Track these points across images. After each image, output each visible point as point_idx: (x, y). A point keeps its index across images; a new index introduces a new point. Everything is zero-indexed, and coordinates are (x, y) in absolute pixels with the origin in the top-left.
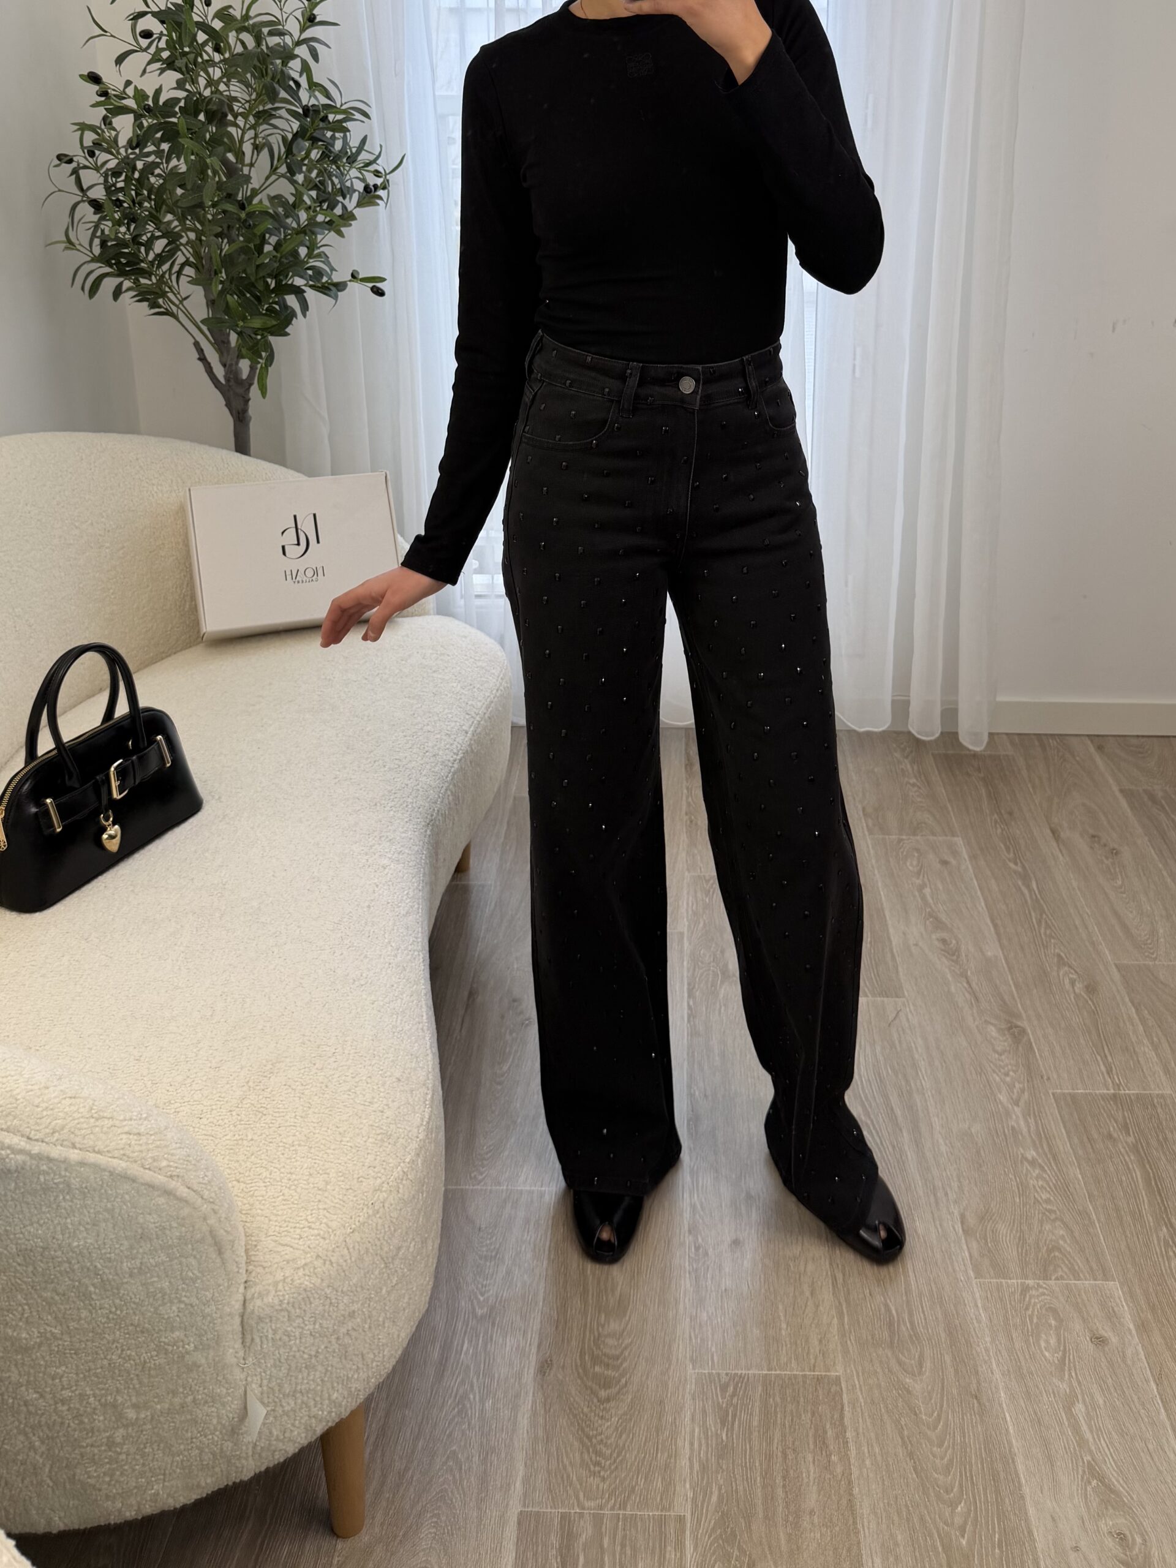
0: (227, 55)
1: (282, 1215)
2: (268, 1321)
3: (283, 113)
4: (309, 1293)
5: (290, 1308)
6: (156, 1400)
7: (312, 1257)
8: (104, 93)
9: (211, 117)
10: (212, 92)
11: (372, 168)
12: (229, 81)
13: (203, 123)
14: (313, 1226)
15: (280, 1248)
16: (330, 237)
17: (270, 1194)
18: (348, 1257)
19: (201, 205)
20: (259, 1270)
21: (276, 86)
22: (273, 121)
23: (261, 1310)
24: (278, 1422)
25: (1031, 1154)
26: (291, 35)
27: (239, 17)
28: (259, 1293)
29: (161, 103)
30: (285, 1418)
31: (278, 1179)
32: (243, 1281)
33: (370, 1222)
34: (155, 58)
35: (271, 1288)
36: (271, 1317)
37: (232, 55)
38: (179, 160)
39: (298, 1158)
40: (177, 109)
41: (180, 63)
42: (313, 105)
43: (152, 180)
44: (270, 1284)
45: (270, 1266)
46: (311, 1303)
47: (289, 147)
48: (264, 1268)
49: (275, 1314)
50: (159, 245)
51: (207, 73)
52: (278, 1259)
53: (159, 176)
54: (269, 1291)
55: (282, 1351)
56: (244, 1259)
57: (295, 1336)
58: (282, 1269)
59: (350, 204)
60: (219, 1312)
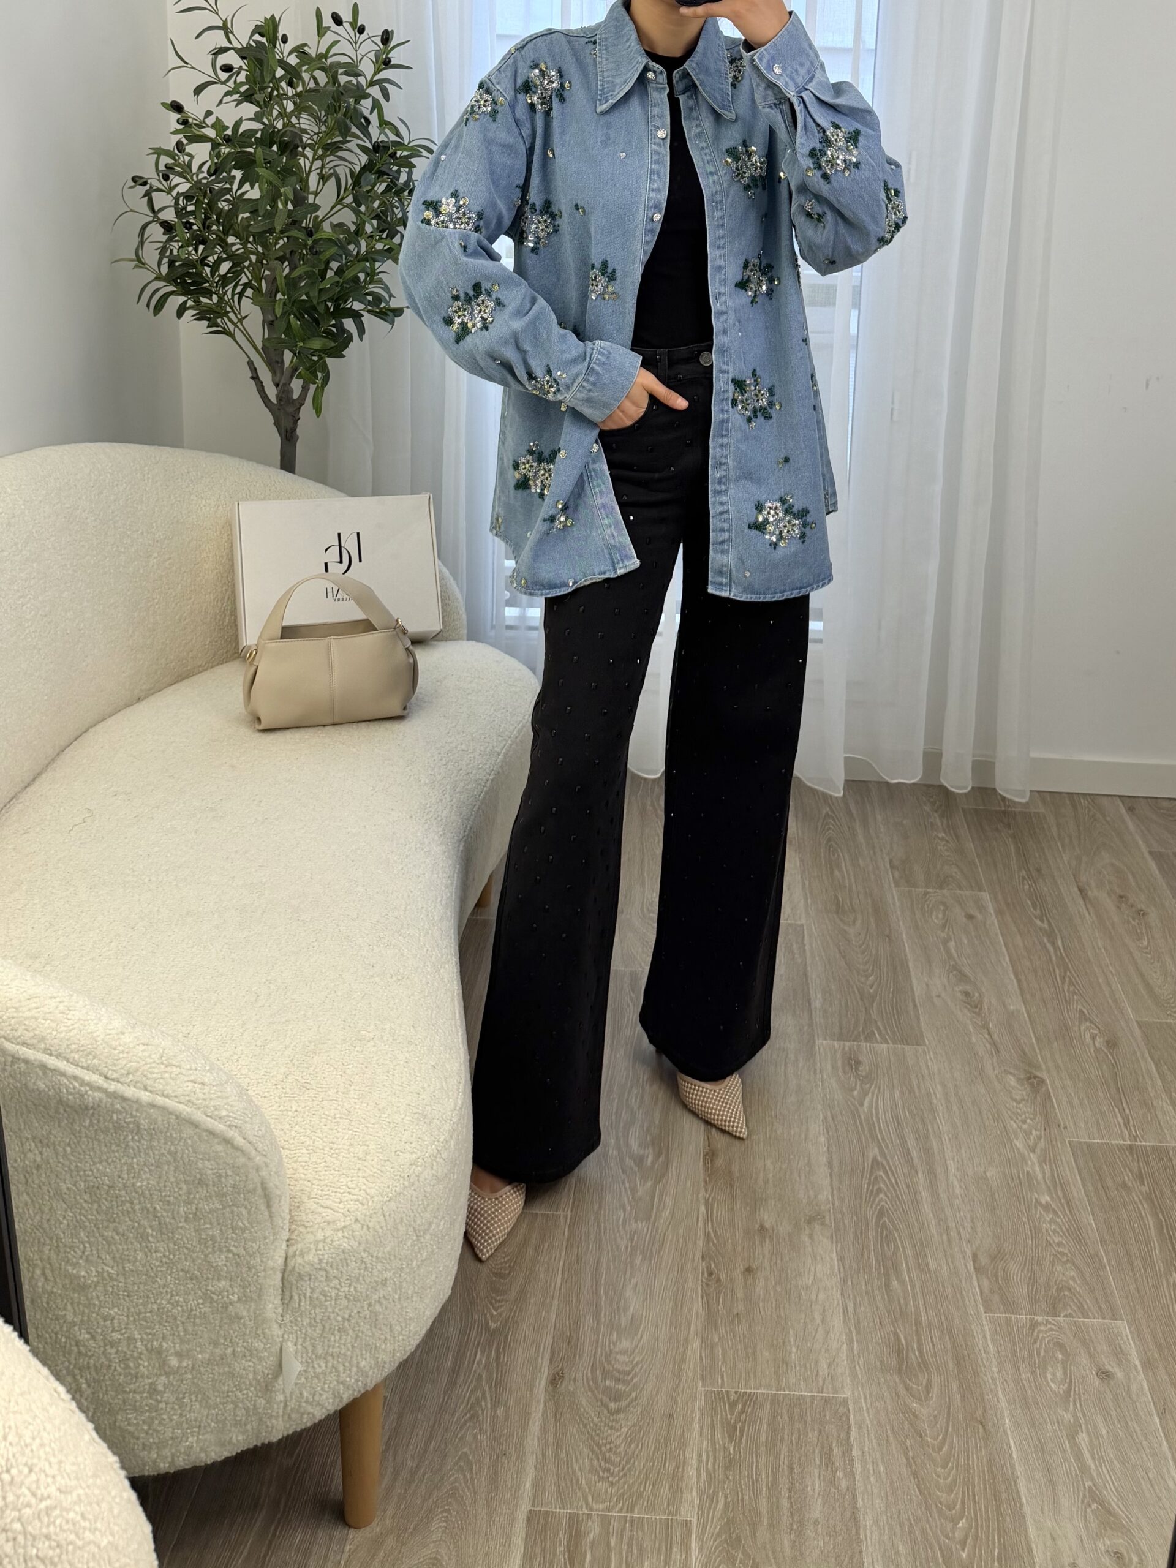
0: (300, 89)
1: (324, 1180)
2: (307, 1278)
3: (351, 146)
4: (346, 1255)
5: (328, 1268)
6: (198, 1349)
7: (350, 1220)
8: (185, 122)
9: (284, 148)
10: (284, 125)
12: (300, 114)
13: (276, 154)
14: (353, 1191)
15: (321, 1210)
16: (388, 265)
18: (384, 1224)
19: (271, 231)
20: (302, 1229)
21: (348, 121)
22: (339, 153)
23: (301, 1267)
25: (1046, 1199)
26: (365, 76)
27: (314, 55)
28: (301, 1251)
29: (239, 134)
31: (321, 1147)
32: (286, 1238)
33: (406, 1193)
34: (234, 92)
35: (312, 1246)
36: (310, 1275)
37: (305, 90)
38: (252, 187)
39: (340, 1130)
40: (253, 140)
41: (259, 97)
42: (382, 142)
43: (220, 205)
44: (310, 1243)
45: (312, 1226)
46: (347, 1265)
47: (357, 180)
48: (306, 1227)
49: (314, 1272)
50: (225, 267)
51: (281, 106)
52: (319, 1220)
53: (226, 200)
54: (310, 1250)
55: (318, 1310)
56: (289, 1216)
57: (331, 1297)
58: (323, 1229)
60: (263, 1265)
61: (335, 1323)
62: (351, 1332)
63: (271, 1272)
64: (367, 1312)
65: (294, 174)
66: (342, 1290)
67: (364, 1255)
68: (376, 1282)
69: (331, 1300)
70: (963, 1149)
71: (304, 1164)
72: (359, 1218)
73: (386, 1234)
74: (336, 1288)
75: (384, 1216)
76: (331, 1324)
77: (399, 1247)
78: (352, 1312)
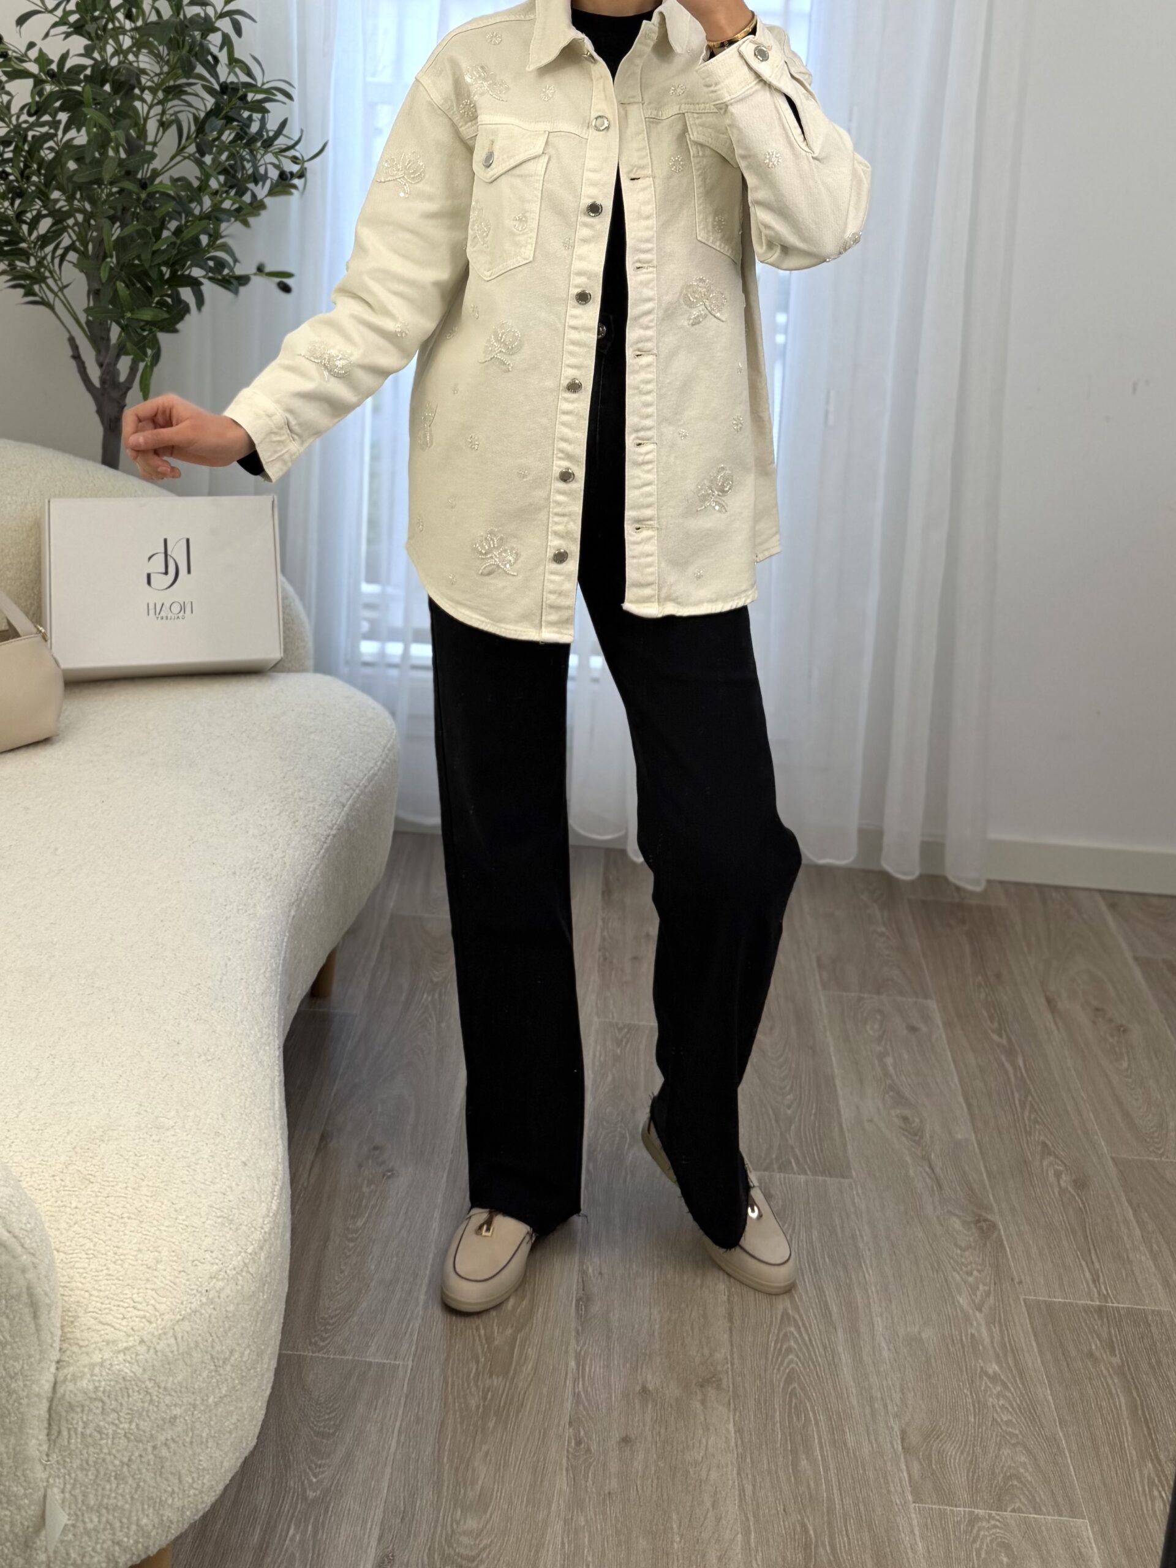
0: (140, 23)
2: (79, 1410)
3: (198, 88)
4: (128, 1383)
5: (106, 1399)
7: (135, 1341)
8: (3, 55)
9: (116, 89)
10: (120, 62)
11: (292, 153)
12: (139, 50)
13: (109, 94)
14: (138, 1306)
15: (100, 1327)
17: (93, 1266)
18: (175, 1348)
19: (99, 182)
20: (76, 1349)
21: (193, 59)
22: (184, 97)
23: (73, 1396)
24: (77, 1543)
25: (993, 1367)
26: (214, 7)
28: (74, 1375)
29: (65, 70)
30: (86, 1538)
32: (56, 1359)
33: (203, 1311)
34: (63, 22)
35: (86, 1370)
36: (83, 1406)
37: (146, 24)
38: (79, 131)
39: (127, 1232)
40: (82, 77)
41: (91, 27)
42: (232, 83)
43: (42, 153)
44: (85, 1367)
45: (87, 1346)
46: (129, 1396)
47: (201, 126)
48: (81, 1347)
49: (88, 1403)
50: (45, 225)
51: (117, 41)
52: (97, 1338)
53: (51, 149)
54: (84, 1374)
55: (91, 1450)
56: (60, 1332)
57: (107, 1435)
58: (100, 1350)
59: (261, 191)
60: (26, 1390)
61: (111, 1468)
62: (130, 1480)
63: (34, 1399)
64: (151, 1457)
65: (130, 117)
66: (121, 1426)
67: (150, 1385)
68: (163, 1419)
69: (108, 1438)
70: (894, 1307)
71: (81, 1271)
72: (145, 1339)
73: (176, 1360)
74: (113, 1424)
75: (176, 1339)
76: (107, 1469)
77: (192, 1377)
78: (132, 1454)
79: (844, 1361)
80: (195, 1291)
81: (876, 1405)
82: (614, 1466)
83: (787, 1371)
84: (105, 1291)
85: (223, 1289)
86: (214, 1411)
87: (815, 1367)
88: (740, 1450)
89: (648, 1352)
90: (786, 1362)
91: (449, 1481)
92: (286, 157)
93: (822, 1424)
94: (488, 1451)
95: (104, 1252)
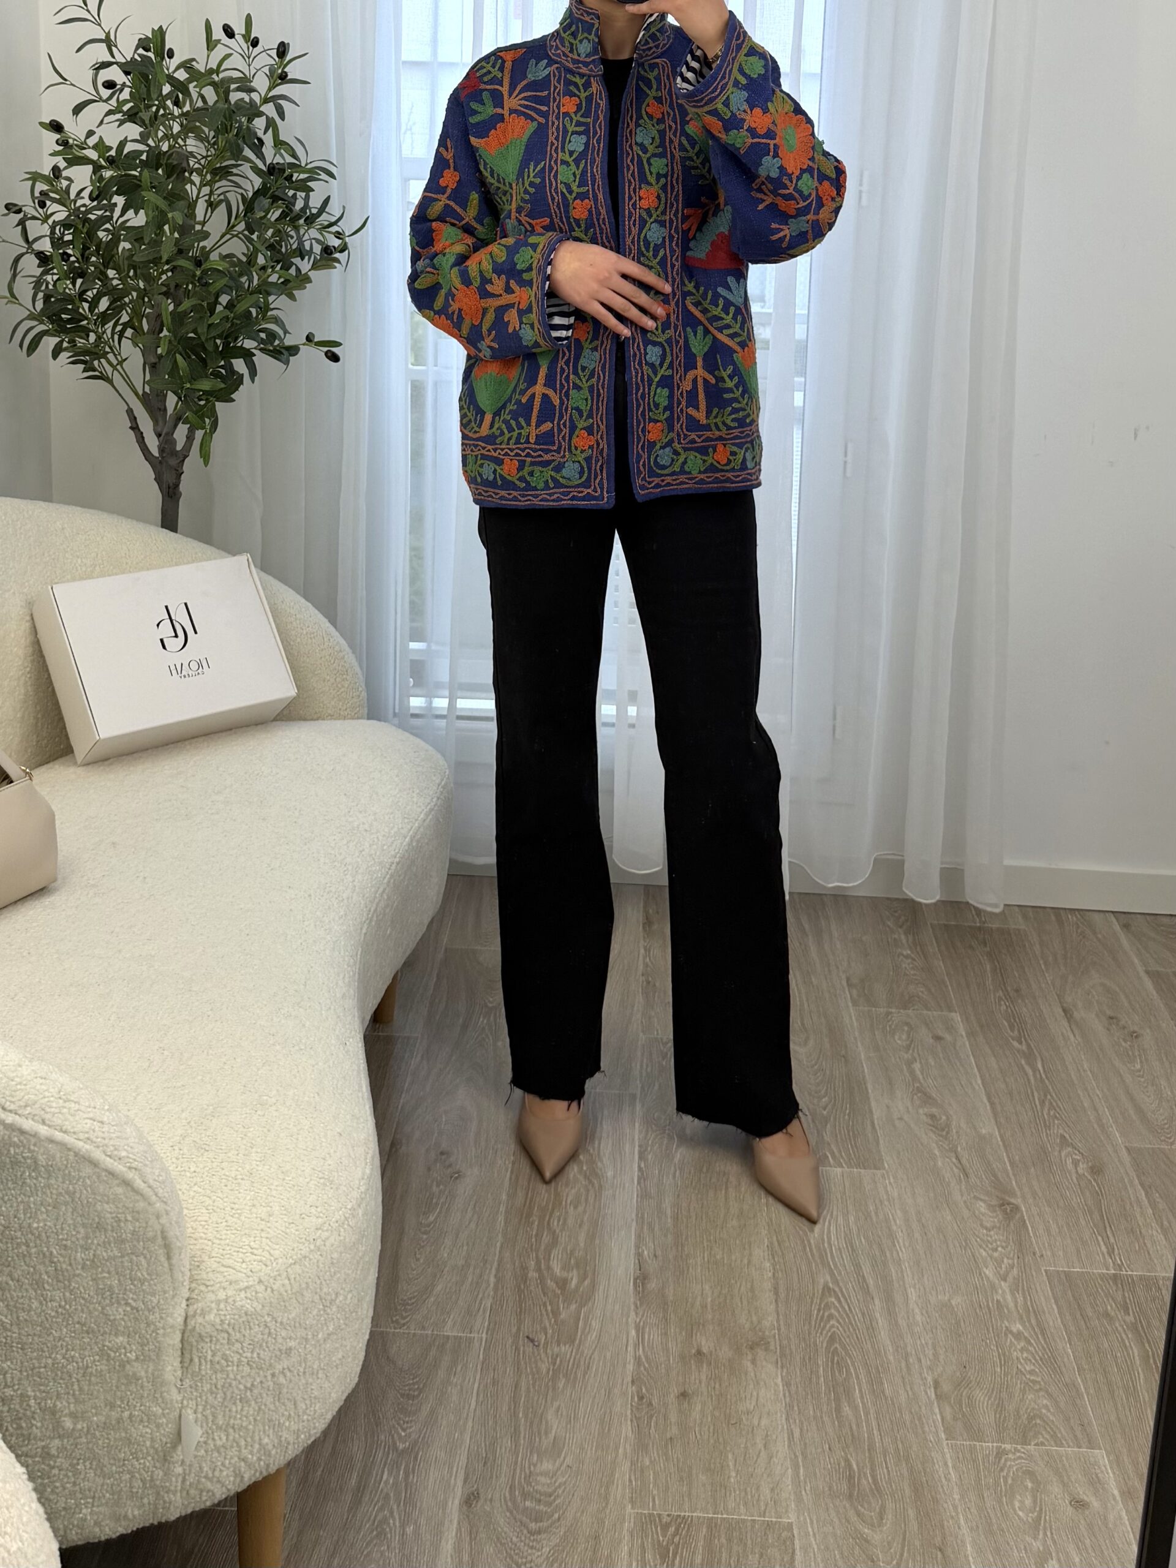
2: (208, 1340)
3: (246, 170)
4: (249, 1317)
5: (230, 1331)
6: (94, 1411)
7: (253, 1280)
8: (64, 143)
10: (171, 147)
11: (334, 229)
12: (186, 136)
13: (163, 177)
14: (255, 1252)
15: (222, 1269)
18: (289, 1288)
20: (203, 1288)
21: (241, 143)
22: (232, 178)
23: (202, 1328)
24: (209, 1457)
25: (1017, 1326)
27: (203, 71)
28: (202, 1310)
29: (123, 155)
32: (186, 1296)
33: (311, 1257)
34: (115, 110)
35: (213, 1305)
36: (211, 1336)
37: (194, 109)
38: (136, 213)
40: (137, 162)
41: (143, 115)
42: (277, 164)
43: (100, 235)
44: (212, 1302)
45: (213, 1285)
46: (250, 1329)
47: (249, 206)
48: (207, 1286)
49: (215, 1334)
50: (104, 303)
51: (167, 126)
52: (221, 1278)
53: (107, 231)
54: (211, 1309)
55: (219, 1375)
56: (188, 1274)
57: (232, 1362)
58: (224, 1289)
59: (305, 265)
60: (162, 1321)
61: (236, 1391)
62: (253, 1404)
63: (169, 1330)
64: (271, 1383)
65: (181, 199)
66: (244, 1355)
67: (268, 1319)
68: (280, 1350)
69: (233, 1365)
70: (925, 1277)
71: (203, 1223)
72: (262, 1279)
73: (290, 1299)
74: (237, 1352)
75: (289, 1280)
76: (233, 1392)
77: (304, 1314)
78: (255, 1380)
79: (880, 1324)
80: (303, 1240)
81: (911, 1360)
82: (673, 1417)
83: (829, 1334)
84: (226, 1239)
85: (327, 1238)
86: (323, 1346)
87: (854, 1330)
88: (788, 1399)
89: (701, 1321)
90: (828, 1326)
91: (525, 1430)
92: (329, 232)
93: (862, 1376)
94: (560, 1406)
95: (222, 1207)
